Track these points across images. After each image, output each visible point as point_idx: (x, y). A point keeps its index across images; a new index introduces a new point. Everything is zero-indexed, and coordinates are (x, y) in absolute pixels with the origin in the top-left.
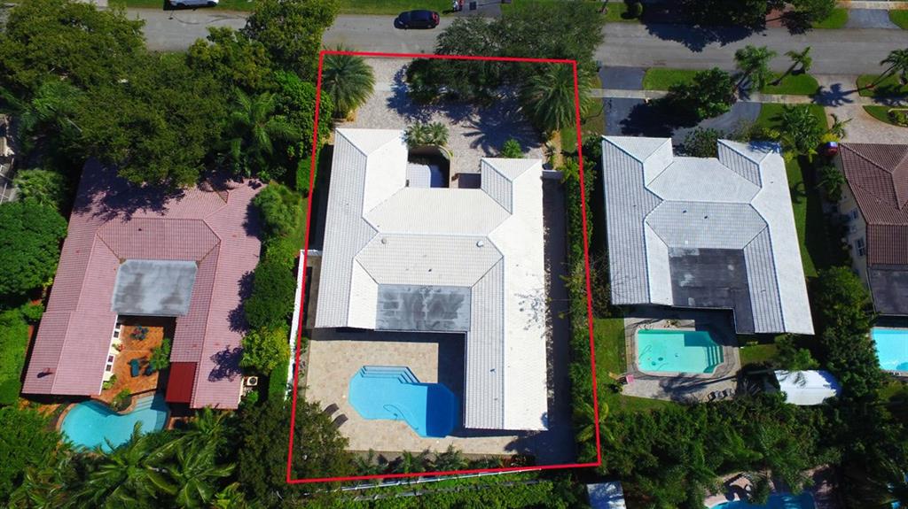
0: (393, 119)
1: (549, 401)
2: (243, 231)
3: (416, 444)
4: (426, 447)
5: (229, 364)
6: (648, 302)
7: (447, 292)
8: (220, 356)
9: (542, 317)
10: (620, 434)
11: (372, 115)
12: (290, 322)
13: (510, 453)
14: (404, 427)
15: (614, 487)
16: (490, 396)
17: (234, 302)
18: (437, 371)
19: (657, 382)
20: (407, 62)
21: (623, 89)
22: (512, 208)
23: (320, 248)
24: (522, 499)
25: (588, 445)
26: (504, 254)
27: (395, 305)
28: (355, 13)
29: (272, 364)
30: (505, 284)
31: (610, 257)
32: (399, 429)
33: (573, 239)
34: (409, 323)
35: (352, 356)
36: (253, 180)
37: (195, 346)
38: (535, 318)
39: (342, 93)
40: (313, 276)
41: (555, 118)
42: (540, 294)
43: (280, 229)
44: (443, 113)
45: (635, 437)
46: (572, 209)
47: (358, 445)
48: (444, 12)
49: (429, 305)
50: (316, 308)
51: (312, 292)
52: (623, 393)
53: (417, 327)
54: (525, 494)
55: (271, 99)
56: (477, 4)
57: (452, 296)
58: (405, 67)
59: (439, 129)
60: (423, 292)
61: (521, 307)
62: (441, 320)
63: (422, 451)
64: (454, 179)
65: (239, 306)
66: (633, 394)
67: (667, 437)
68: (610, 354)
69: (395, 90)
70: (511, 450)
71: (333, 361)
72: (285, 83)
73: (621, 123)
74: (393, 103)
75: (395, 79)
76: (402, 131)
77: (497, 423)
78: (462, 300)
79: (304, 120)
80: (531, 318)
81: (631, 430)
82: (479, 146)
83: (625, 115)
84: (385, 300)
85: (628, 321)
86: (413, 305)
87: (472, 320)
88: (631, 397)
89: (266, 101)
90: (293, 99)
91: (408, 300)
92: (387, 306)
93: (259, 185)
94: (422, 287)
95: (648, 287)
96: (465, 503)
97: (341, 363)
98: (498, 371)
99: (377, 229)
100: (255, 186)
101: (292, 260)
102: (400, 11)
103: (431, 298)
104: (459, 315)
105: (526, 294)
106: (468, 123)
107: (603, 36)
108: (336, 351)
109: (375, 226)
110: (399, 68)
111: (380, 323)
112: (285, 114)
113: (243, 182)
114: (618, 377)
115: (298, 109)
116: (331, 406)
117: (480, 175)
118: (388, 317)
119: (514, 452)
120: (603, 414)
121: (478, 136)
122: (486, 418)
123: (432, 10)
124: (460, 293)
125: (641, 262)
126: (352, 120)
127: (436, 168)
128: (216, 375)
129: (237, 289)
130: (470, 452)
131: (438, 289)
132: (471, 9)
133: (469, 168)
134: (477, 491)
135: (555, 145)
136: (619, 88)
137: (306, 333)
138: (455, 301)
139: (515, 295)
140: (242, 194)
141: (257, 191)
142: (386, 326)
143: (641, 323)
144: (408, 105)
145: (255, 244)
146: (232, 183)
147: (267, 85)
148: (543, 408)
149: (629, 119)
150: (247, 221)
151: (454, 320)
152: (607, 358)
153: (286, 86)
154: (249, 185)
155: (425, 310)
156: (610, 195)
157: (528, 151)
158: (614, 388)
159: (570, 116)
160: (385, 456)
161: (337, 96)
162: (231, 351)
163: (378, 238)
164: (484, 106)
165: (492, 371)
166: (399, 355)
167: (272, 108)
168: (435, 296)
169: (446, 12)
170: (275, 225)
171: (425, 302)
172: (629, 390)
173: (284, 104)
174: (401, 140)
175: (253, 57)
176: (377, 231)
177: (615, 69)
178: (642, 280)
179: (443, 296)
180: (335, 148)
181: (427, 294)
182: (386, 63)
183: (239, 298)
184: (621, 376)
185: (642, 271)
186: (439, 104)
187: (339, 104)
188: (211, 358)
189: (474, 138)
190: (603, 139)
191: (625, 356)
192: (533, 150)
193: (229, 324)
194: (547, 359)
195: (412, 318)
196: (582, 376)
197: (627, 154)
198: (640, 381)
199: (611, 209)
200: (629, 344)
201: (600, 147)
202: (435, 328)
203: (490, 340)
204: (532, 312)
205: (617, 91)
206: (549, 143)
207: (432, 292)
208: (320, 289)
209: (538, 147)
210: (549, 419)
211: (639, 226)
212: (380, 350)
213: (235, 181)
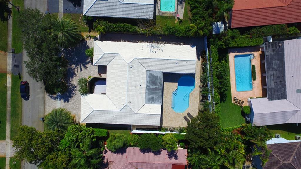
0: (74, 100)
1: (184, 44)
2: (125, 154)
3: (197, 90)
4: (198, 87)
5: (173, 154)
6: (153, 5)
7: (148, 79)
8: (170, 157)
9: (157, 45)
10: (201, 21)
11: (72, 108)
12: (157, 135)
13: (201, 59)
14: (192, 94)
15: (214, 25)
16: (185, 65)
17: (151, 154)
18: (173, 83)
19: (179, 6)
20: (46, 95)
21: (59, 4)
22: (116, 54)
23: (130, 125)
24: (216, 56)
25: (204, 32)
26: (135, 58)
27: (153, 98)
28: (21, 117)
29: (176, 140)
30: (146, 58)
31: (138, 17)
32: (192, 96)
33: (128, 31)
34: (159, 93)
35: (168, 112)
36: (104, 153)
37: (166, 166)
38: (158, 47)
39: (67, 121)
40: (139, 127)
41: (78, 34)
42: (149, 45)
43: (125, 141)
44: (71, 80)
45: (202, 16)
46: (115, 31)
47: (197, 109)
48: (20, 79)
49: (152, 86)
50: (151, 126)
51: (145, 127)
52: (182, 18)
53: (161, 90)
54: (215, 55)
55: (73, 150)
56: (15, 64)
57: (150, 77)
58: (49, 96)
59: (81, 81)
60: (148, 88)
61: (154, 52)
62: (158, 81)
63: (199, 88)
64: (101, 76)
65: (152, 152)
66: (183, 15)
67: (203, 5)
68: (169, 21)
69: (60, 99)
70: (200, 59)
71: (169, 118)
72: (66, 145)
73: (75, 6)
74: (67, 100)
75: (55, 99)
76: (82, 96)
77: (194, 63)
78: (151, 74)
79: (83, 136)
80: (158, 49)
81: (200, 17)
82: (87, 66)
83: (71, 5)
84: (151, 102)
85: (157, 14)
86: (153, 91)
87: (159, 70)
88: (184, 16)
89: (75, 152)
90: (73, 141)
91: (151, 93)
92: (153, 101)
93: (106, 150)
94: (146, 88)
95: (148, 4)
96: (216, 74)
97: (170, 115)
98: (177, 62)
99: (125, 105)
100: (106, 152)
101: (135, 135)
102: (20, 97)
103: (150, 85)
104: (157, 75)
105: (150, 50)
106: (76, 70)
107: (36, 9)
108: (166, 117)
109: (124, 106)
110: (49, 98)
111: (159, 103)
112: (79, 144)
113: (105, 156)
114: (177, 20)
115: (77, 139)
116: (184, 118)
117: (99, 66)
118: (157, 100)
119: (200, 57)
120: (194, 26)
121: (82, 66)
122: (192, 66)
123: (20, 84)
124: (149, 74)
125: (138, 6)
126: (75, 116)
127: (96, 83)
128: (176, 157)
129: (146, 154)
130: (200, 72)
131: (147, 83)
132: (18, 67)
133: (96, 70)
134: (213, 70)
135: (86, 35)
136: (58, 6)
137: (160, 128)
138: (152, 76)
139: (150, 54)
140: (109, 156)
141: (108, 150)
142: (160, 101)
143: (158, 9)
144: (67, 94)
145: (129, 149)
146: (105, 161)
147: (68, 152)
148: (189, 47)
149: (73, 3)
150: (120, 153)
151: (158, 77)
152: (170, 23)
153: (68, 145)
154: (106, 154)
155: (154, 87)
156: (110, 15)
157: (88, 46)
158: (181, 21)
159: (76, 27)
160: (200, 100)
161: (67, 123)
162: (168, 153)
163: (128, 105)
164: (68, 63)
165: (177, 64)
166: (168, 96)
167: (77, 149)
168: (149, 83)
169: (20, 78)
170: (124, 143)
171: (152, 87)
172: (181, 17)
173: (75, 145)
174: (86, 97)
175: (54, 160)
176: (126, 105)
177: (48, 6)
178: (145, 6)
179: (150, 81)
180: (87, 122)
181: (149, 86)
182: (47, 103)
183: (149, 153)
184: (176, 19)
185: (141, 6)
186: (67, 81)
187: (71, 122)
188: (171, 160)
189: (83, 68)
190: (85, 15)
191: (170, 17)
192: (88, 44)
193: (159, 155)
194: (170, 44)
195: (158, 92)
196: (181, 32)
197: (92, 6)
198: (178, 12)
199: (116, 15)
200: (165, 14)
201: (88, 16)
202: (161, 84)
203: (166, 64)
204: (156, 48)
205: (59, 7)
206: (85, 37)
207: (148, 85)
208: (144, 125)
209: (86, 42)
210: (193, 45)
211: (123, 5)
212: (166, 102)
213: (104, 159)
